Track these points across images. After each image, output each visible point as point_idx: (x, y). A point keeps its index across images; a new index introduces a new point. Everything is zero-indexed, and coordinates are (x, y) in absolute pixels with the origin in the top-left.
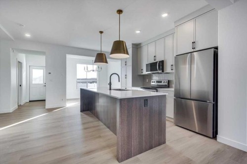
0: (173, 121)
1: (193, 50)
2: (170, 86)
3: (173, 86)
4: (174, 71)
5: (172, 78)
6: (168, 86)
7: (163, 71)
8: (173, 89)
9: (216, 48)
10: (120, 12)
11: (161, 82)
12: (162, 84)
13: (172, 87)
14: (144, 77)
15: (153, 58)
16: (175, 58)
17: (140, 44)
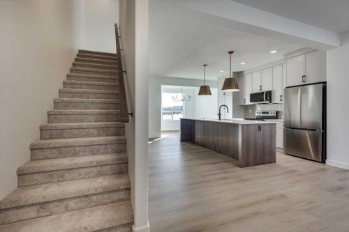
0: (282, 151)
1: (303, 83)
2: (279, 117)
3: (283, 117)
4: (283, 102)
5: (281, 108)
6: (277, 116)
7: (271, 102)
8: (283, 120)
9: (325, 83)
10: (231, 53)
11: (268, 113)
12: (270, 115)
13: (281, 118)
14: (246, 107)
15: (259, 88)
16: (285, 90)
17: (242, 72)
